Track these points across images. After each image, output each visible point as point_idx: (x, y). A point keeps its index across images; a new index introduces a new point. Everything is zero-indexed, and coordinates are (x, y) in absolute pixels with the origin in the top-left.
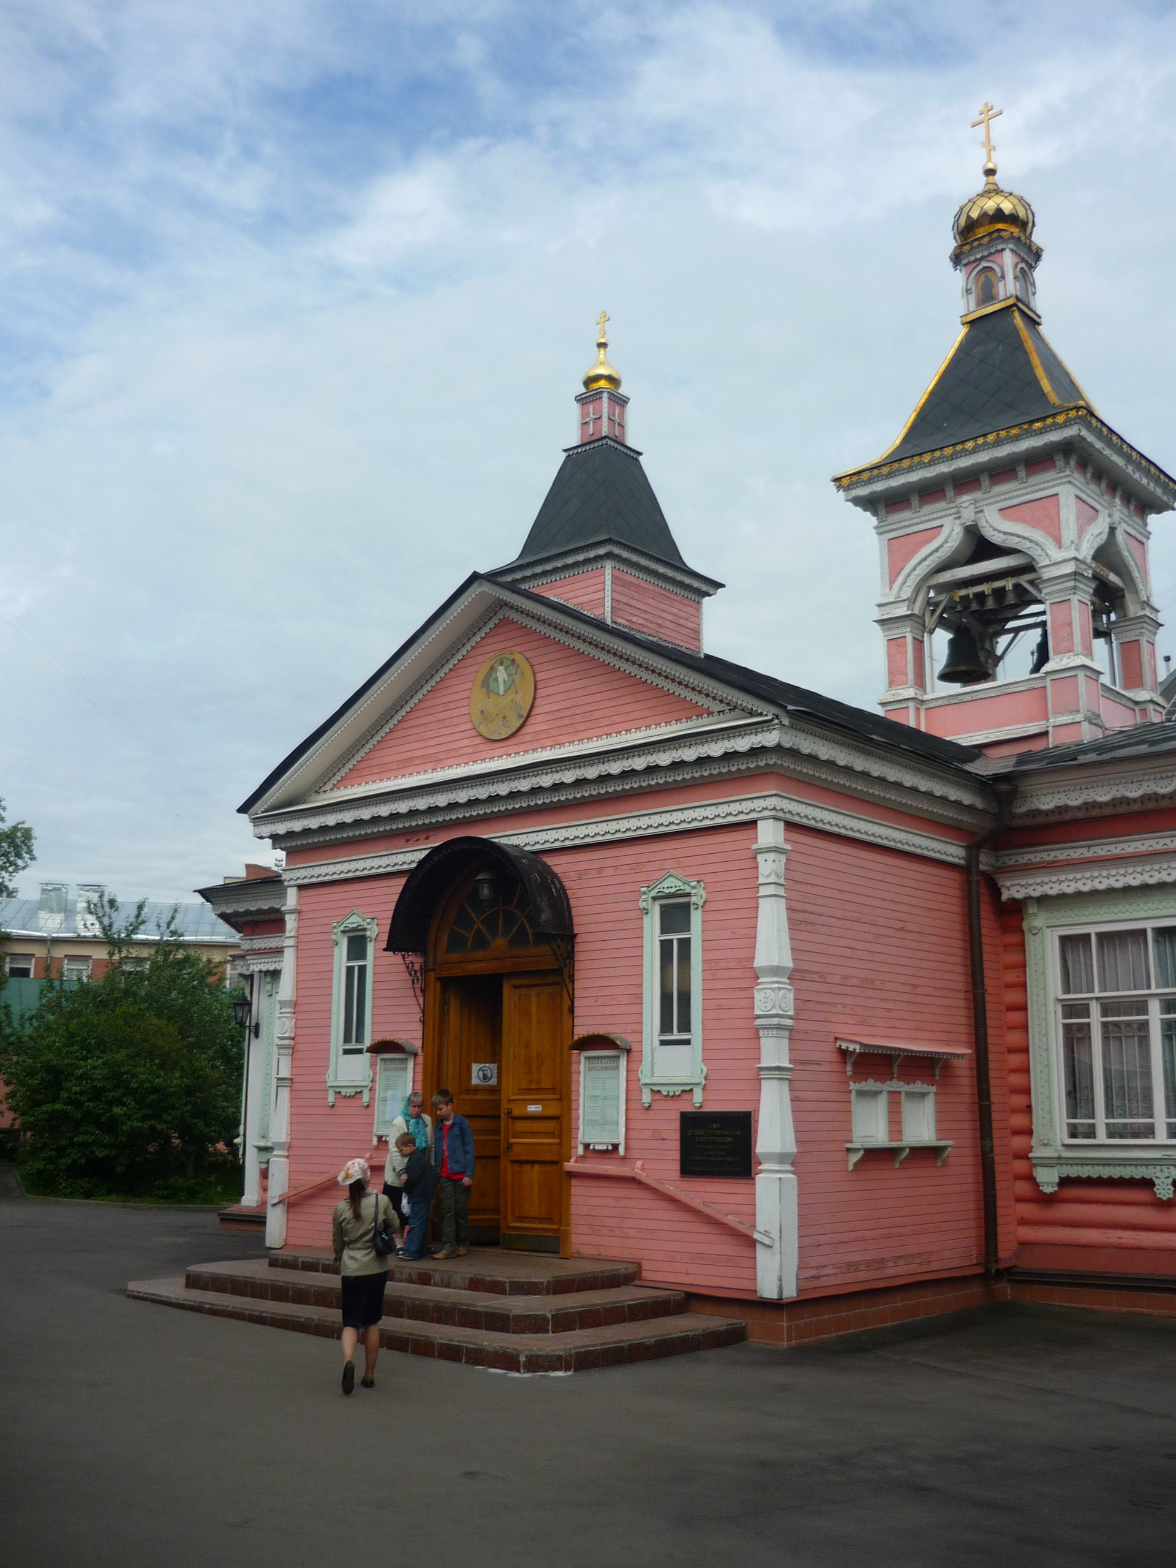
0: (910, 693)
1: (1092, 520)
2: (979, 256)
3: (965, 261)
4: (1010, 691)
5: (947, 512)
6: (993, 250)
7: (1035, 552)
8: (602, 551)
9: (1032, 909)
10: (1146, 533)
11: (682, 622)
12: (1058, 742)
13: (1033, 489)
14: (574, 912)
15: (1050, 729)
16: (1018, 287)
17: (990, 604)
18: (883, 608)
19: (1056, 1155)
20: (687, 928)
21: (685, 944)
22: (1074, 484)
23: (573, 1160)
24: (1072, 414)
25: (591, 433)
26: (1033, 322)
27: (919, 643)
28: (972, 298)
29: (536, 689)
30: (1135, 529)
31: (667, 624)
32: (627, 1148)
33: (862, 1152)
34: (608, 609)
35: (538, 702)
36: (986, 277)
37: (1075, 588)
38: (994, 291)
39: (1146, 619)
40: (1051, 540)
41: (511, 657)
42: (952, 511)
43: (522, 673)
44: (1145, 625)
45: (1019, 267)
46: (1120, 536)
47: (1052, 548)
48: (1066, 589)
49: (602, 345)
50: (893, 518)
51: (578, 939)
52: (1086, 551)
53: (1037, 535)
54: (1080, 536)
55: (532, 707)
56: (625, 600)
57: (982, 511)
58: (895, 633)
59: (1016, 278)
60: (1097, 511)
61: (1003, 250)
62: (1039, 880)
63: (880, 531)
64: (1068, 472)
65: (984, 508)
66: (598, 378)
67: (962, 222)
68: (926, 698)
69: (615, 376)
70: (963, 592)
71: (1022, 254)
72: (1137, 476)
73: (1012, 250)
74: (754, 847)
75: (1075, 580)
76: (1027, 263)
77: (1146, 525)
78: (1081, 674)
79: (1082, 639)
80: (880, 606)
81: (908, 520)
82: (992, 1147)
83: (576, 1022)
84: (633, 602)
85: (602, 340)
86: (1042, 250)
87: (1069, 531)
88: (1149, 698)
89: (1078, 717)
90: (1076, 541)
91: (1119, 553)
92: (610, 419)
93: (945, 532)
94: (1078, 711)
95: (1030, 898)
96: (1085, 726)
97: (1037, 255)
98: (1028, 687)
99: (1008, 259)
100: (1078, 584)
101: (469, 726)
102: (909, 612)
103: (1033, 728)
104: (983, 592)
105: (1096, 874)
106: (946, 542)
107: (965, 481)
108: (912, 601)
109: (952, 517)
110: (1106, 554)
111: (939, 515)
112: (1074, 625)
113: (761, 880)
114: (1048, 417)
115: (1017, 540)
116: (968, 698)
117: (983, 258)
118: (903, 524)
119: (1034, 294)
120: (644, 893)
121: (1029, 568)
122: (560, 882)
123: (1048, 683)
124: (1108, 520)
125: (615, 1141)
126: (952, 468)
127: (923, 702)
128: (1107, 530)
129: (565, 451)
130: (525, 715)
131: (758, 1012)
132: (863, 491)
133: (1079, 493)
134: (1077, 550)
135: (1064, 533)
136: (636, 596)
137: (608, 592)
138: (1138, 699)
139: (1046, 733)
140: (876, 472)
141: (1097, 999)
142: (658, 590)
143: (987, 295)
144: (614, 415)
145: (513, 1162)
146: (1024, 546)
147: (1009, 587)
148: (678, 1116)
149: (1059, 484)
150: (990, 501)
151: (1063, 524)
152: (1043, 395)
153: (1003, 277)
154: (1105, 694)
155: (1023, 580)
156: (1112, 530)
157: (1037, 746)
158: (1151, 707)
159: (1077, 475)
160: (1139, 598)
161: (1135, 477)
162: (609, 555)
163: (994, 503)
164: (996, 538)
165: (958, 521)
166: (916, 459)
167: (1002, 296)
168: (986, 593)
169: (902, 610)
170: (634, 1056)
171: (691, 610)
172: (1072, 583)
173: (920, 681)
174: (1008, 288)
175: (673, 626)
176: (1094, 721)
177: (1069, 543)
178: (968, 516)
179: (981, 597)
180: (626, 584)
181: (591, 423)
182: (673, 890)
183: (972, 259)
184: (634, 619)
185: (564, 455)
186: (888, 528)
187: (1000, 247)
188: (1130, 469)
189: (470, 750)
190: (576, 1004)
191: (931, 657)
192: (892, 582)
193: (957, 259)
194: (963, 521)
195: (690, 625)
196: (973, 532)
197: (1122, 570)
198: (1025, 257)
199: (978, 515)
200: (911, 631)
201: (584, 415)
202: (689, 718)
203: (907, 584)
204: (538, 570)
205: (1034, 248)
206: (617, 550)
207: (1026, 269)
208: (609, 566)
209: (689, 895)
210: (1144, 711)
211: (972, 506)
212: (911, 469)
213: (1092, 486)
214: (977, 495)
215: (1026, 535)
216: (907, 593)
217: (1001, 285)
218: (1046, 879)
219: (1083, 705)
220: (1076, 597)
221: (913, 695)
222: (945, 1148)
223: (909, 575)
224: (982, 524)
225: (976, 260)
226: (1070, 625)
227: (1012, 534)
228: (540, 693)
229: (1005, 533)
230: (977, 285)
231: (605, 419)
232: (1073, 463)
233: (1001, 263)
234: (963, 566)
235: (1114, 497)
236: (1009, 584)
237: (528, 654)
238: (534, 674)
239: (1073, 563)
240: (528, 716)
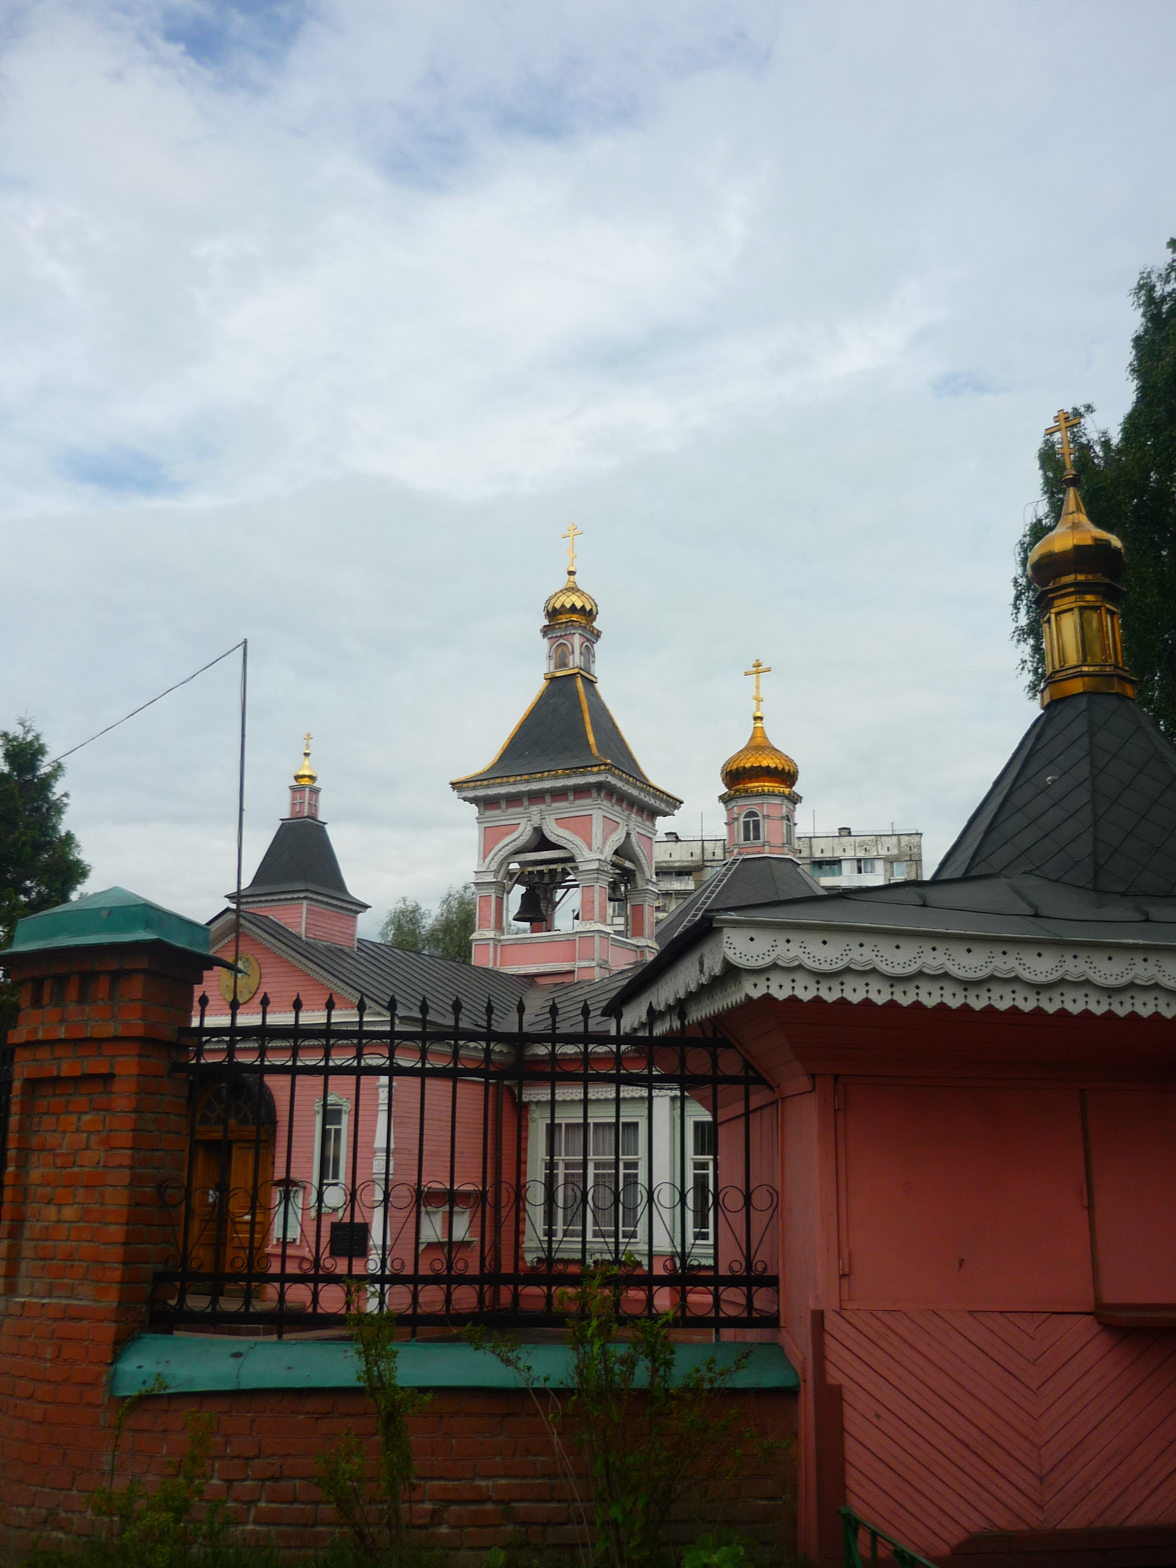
0: (491, 934)
1: (614, 830)
2: (559, 635)
3: (550, 636)
4: (555, 940)
5: (523, 815)
6: (568, 633)
7: (576, 852)
8: (302, 895)
9: (533, 1107)
10: (654, 832)
11: (345, 931)
12: (580, 979)
13: (577, 809)
14: (277, 1108)
15: (576, 969)
16: (582, 660)
17: (546, 880)
18: (478, 875)
19: (536, 1246)
20: (339, 1123)
21: (338, 1132)
22: (603, 809)
23: (270, 1247)
24: (603, 767)
25: (298, 810)
26: (590, 683)
27: (500, 901)
28: (552, 662)
29: (260, 978)
30: (645, 830)
31: (337, 933)
32: (301, 1242)
33: (426, 1244)
34: (303, 929)
35: (262, 985)
36: (562, 650)
37: (597, 878)
38: (567, 660)
39: (648, 891)
40: (585, 844)
41: (247, 957)
42: (526, 815)
43: (253, 968)
44: (648, 895)
45: (585, 644)
46: (634, 838)
47: (586, 850)
48: (593, 879)
49: (307, 755)
50: (489, 813)
51: (279, 1124)
52: (608, 854)
53: (577, 840)
54: (604, 843)
55: (258, 988)
56: (313, 922)
57: (545, 818)
58: (484, 893)
59: (581, 653)
60: (618, 823)
61: (574, 634)
62: (537, 1092)
63: (480, 821)
64: (599, 802)
65: (546, 817)
66: (303, 776)
67: (550, 608)
68: (502, 937)
69: (314, 775)
70: (530, 869)
71: (587, 636)
72: (647, 799)
73: (580, 634)
74: (378, 1083)
75: (598, 873)
76: (588, 640)
77: (654, 825)
78: (597, 936)
79: (600, 911)
80: (476, 872)
81: (501, 816)
82: (500, 1240)
83: (276, 1170)
84: (318, 923)
85: (307, 751)
86: (601, 632)
87: (597, 841)
88: (646, 945)
89: (593, 964)
90: (601, 847)
91: (632, 848)
92: (310, 803)
93: (521, 829)
94: (593, 960)
95: (532, 1101)
96: (597, 969)
97: (598, 635)
98: (566, 939)
99: (577, 640)
100: (600, 876)
101: (219, 993)
102: (494, 880)
103: (566, 967)
104: (543, 870)
105: (566, 1091)
106: (521, 835)
107: (536, 797)
108: (497, 872)
109: (526, 819)
110: (623, 851)
111: (518, 816)
112: (595, 903)
113: (380, 1102)
114: (588, 767)
115: (565, 841)
116: (528, 941)
117: (561, 636)
118: (495, 819)
119: (594, 662)
120: (318, 1102)
121: (571, 859)
122: (270, 1091)
123: (577, 938)
124: (626, 828)
125: (294, 1237)
126: (527, 789)
127: (499, 941)
128: (624, 835)
129: (281, 820)
130: (254, 992)
131: (375, 1171)
132: (471, 794)
133: (606, 814)
134: (601, 853)
135: (594, 841)
136: (320, 919)
137: (304, 920)
138: (639, 944)
139: (573, 972)
140: (479, 783)
141: (563, 1160)
142: (332, 913)
143: (562, 664)
144: (312, 800)
145: (234, 1247)
146: (569, 846)
147: (559, 870)
148: (330, 1225)
149: (594, 808)
150: (550, 812)
151: (593, 836)
152: (589, 745)
153: (573, 652)
154: (613, 943)
155: (568, 866)
156: (628, 834)
157: (567, 979)
158: (647, 950)
159: (606, 803)
160: (645, 876)
161: (645, 800)
162: (305, 898)
163: (554, 814)
164: (553, 838)
165: (529, 823)
166: (505, 779)
167: (571, 666)
168: (545, 871)
169: (490, 878)
170: (307, 1190)
171: (351, 923)
172: (596, 876)
173: (499, 926)
174: (576, 660)
175: (340, 934)
176: (603, 966)
177: (596, 848)
178: (536, 821)
179: (541, 872)
180: (314, 913)
181: (298, 805)
182: (333, 1102)
183: (554, 635)
184: (318, 933)
185: (281, 822)
186: (485, 820)
187: (572, 632)
188: (642, 796)
189: (218, 1007)
190: (276, 1160)
191: (507, 910)
192: (485, 858)
193: (546, 631)
194: (533, 823)
195: (349, 932)
196: (538, 831)
197: (633, 859)
198: (590, 638)
199: (542, 821)
200: (495, 893)
201: (294, 798)
202: (347, 1008)
203: (494, 860)
204: (263, 899)
205: (595, 632)
206: (310, 895)
207: (589, 646)
208: (305, 903)
209: (341, 1105)
210: (642, 952)
211: (539, 815)
212: (501, 785)
213: (617, 808)
214: (543, 807)
215: (571, 839)
216: (493, 867)
217: (571, 657)
218: (540, 1092)
219: (596, 956)
220: (598, 884)
221: (493, 937)
222: (473, 1242)
223: (496, 855)
224: (544, 827)
225: (557, 637)
226: (593, 902)
227: (562, 837)
228: (263, 980)
229: (558, 836)
230: (556, 654)
231: (306, 804)
232: (603, 795)
233: (571, 641)
234: (530, 852)
235: (632, 811)
236: (559, 867)
237: (257, 956)
238: (260, 968)
239: (597, 862)
240: (255, 993)
